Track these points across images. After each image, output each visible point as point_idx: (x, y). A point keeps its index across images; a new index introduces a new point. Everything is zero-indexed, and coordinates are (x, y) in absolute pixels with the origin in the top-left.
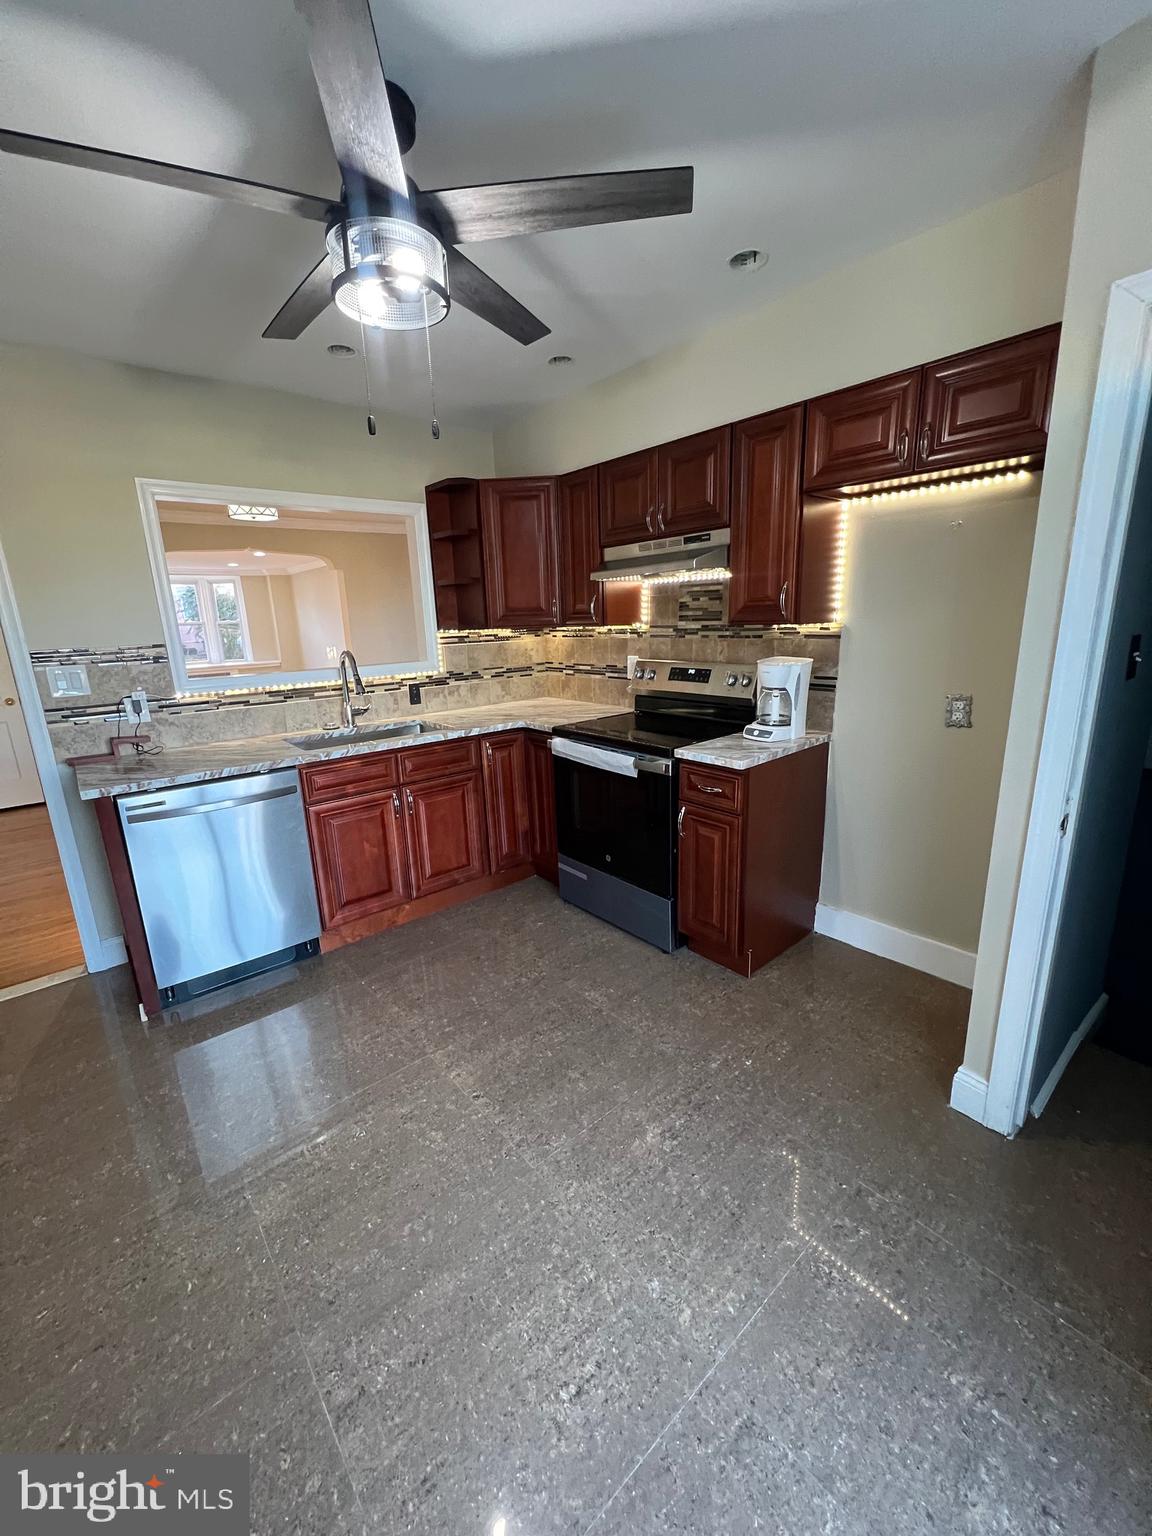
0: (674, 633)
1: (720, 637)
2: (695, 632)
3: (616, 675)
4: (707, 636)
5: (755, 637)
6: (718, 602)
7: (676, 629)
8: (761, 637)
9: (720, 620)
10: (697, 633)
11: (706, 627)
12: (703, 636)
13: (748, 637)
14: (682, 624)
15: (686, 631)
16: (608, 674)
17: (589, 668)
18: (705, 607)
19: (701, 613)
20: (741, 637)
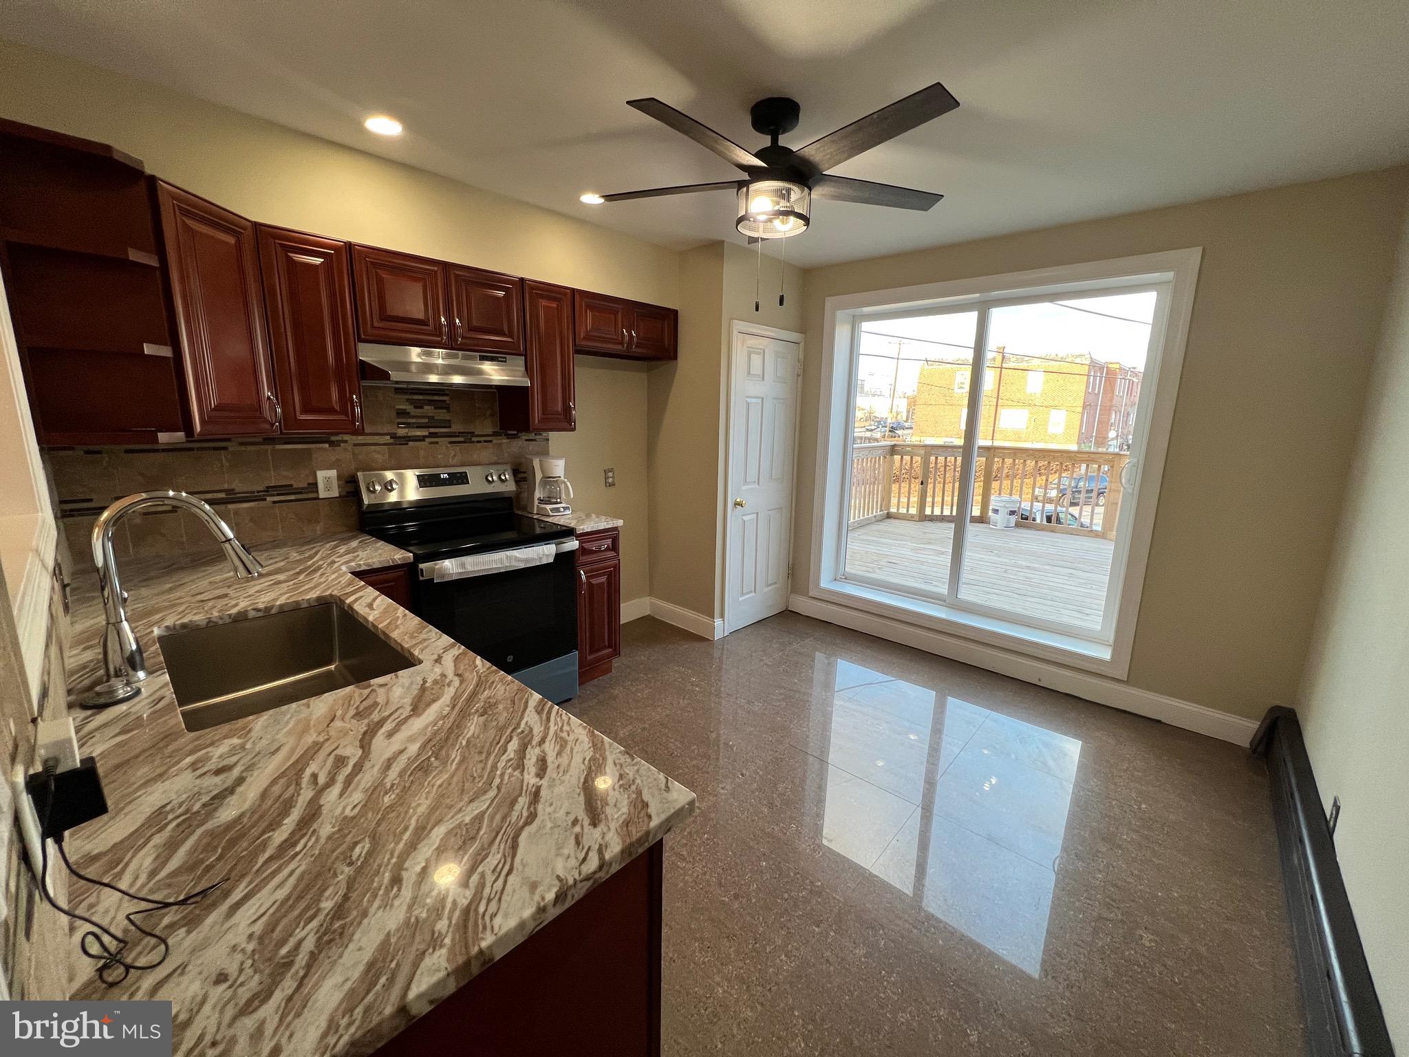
0: (392, 441)
1: (451, 443)
2: (422, 439)
3: (292, 497)
4: (437, 443)
5: (485, 441)
6: (445, 411)
7: (393, 436)
8: (490, 441)
9: (450, 427)
10: (424, 440)
11: (432, 435)
12: (431, 443)
13: (480, 442)
14: (402, 432)
15: (407, 439)
16: (269, 499)
17: (222, 495)
18: (430, 415)
19: (427, 420)
20: (474, 442)
